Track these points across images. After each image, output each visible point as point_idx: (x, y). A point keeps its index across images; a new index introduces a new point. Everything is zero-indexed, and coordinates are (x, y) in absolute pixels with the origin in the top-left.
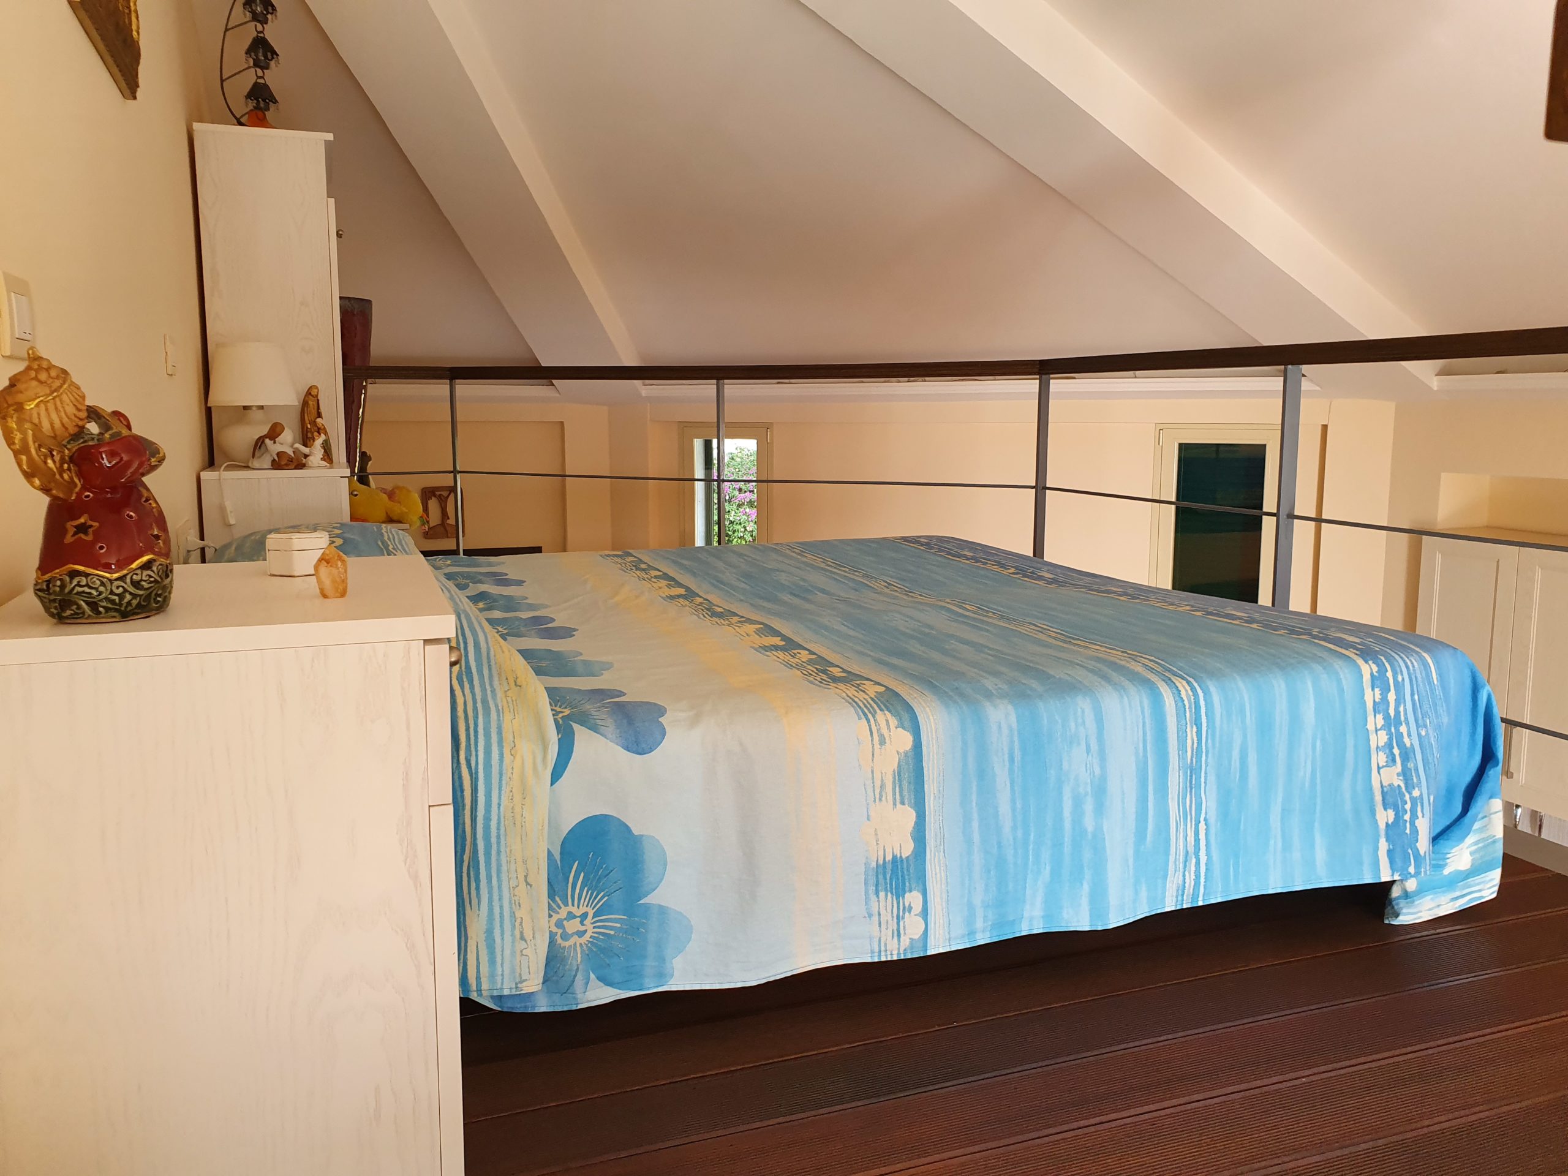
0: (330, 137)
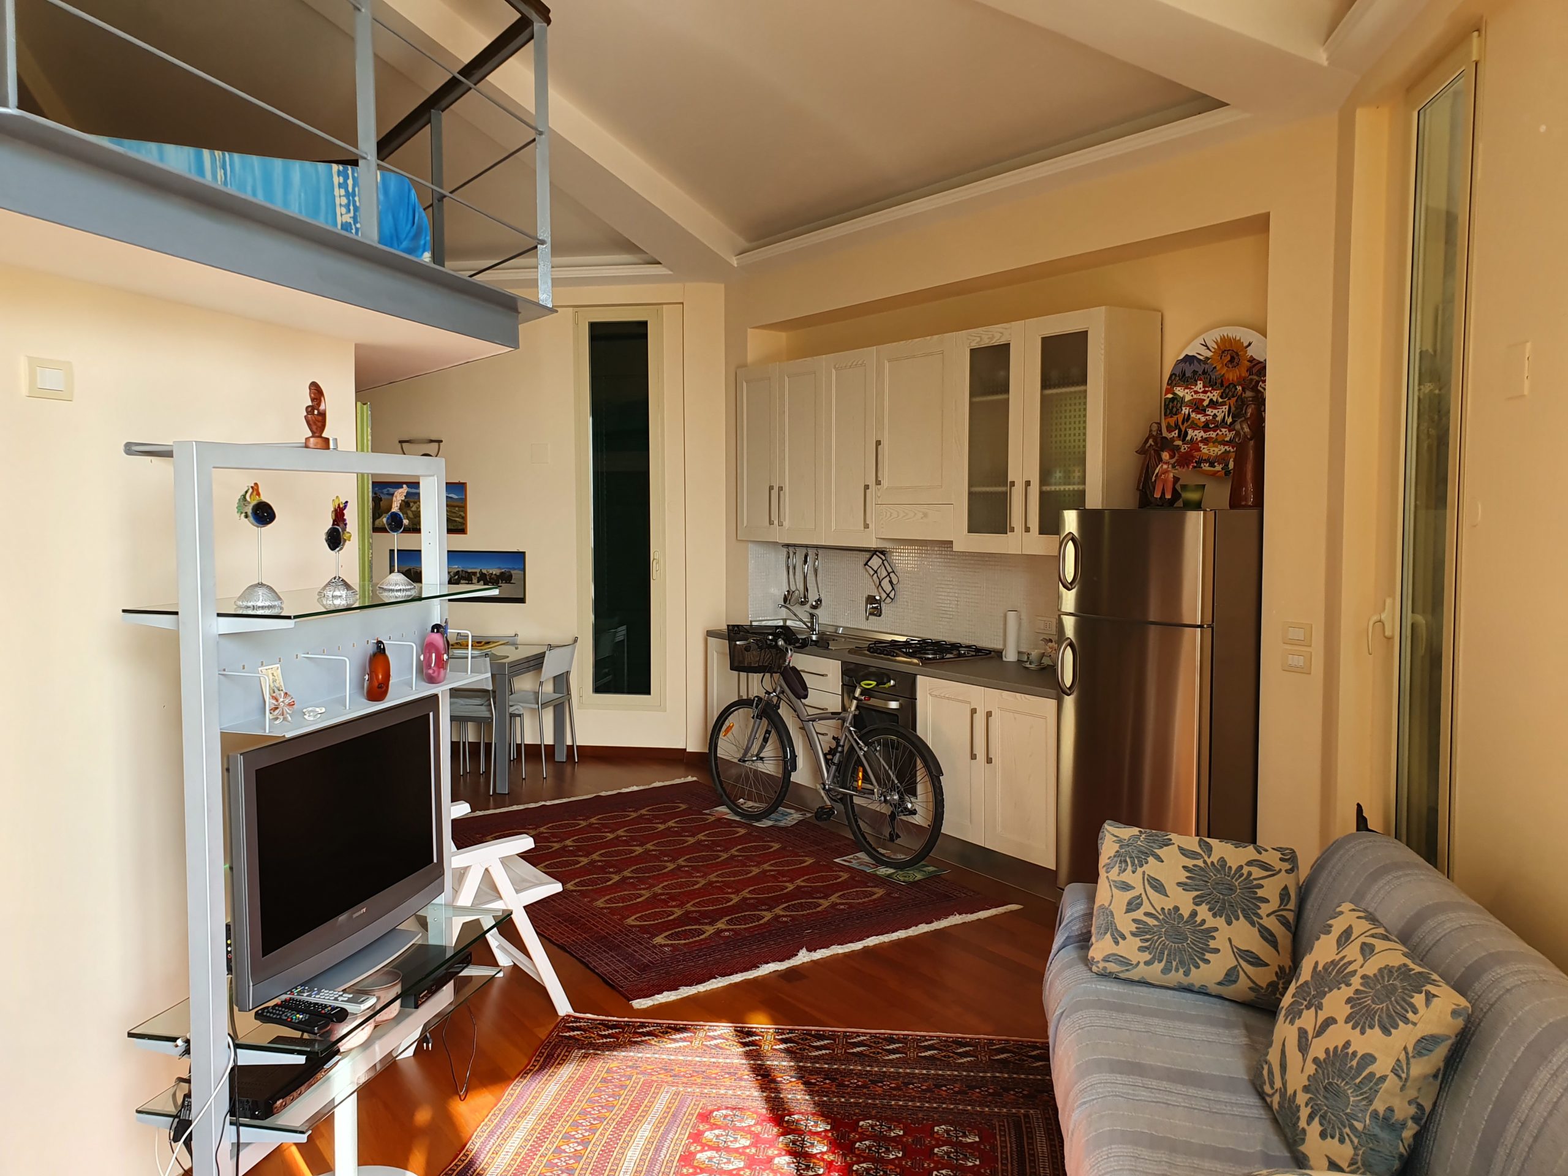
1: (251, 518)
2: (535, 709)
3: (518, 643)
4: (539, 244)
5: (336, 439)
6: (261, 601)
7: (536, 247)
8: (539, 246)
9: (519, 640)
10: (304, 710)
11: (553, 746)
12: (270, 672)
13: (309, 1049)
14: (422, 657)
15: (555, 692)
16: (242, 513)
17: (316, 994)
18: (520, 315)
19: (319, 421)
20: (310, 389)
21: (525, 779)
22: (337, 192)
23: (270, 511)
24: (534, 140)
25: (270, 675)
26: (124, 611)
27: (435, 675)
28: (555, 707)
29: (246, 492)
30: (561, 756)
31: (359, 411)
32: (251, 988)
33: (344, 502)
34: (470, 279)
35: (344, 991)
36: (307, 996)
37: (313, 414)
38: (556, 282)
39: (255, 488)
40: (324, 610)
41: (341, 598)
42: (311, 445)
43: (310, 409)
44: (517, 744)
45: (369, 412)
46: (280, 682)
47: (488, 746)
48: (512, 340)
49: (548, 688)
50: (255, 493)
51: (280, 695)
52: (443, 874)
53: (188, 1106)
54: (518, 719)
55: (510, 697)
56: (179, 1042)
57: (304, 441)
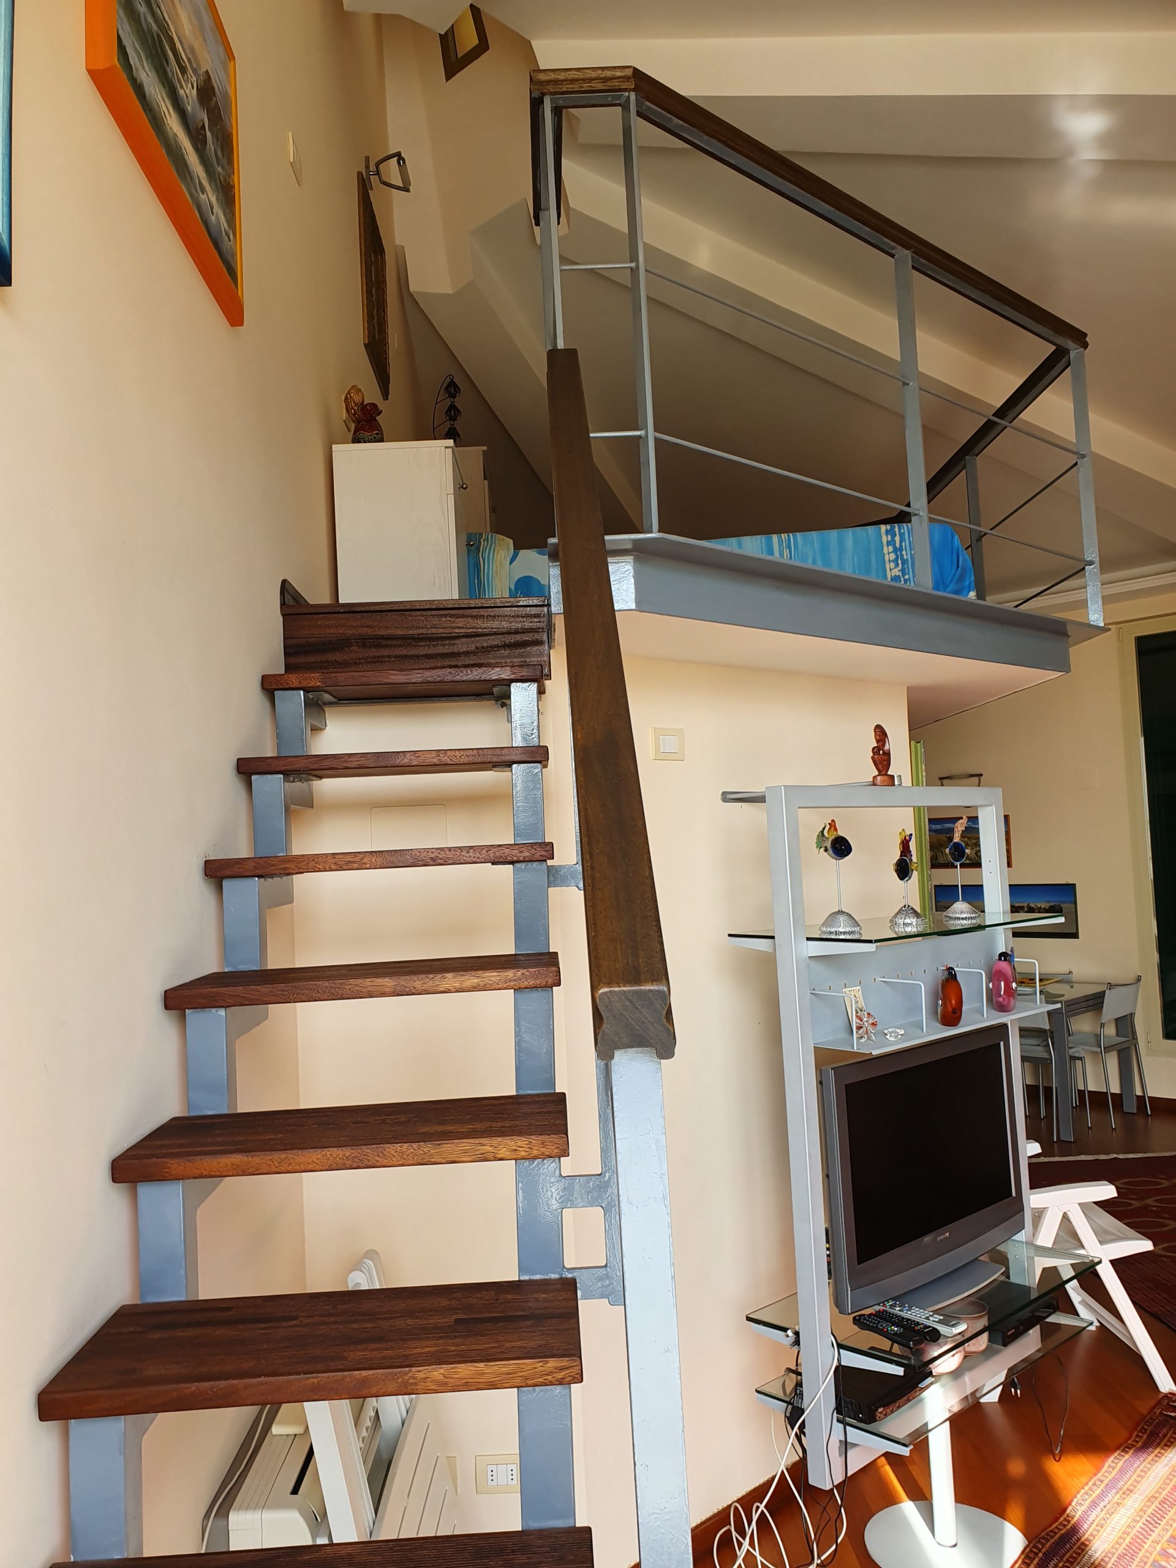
0: (485, 448)
1: (831, 852)
2: (1097, 1052)
3: (1073, 980)
4: (1087, 565)
5: (900, 776)
6: (842, 927)
7: (1084, 569)
8: (1086, 567)
9: (1074, 977)
10: (885, 1031)
11: (1120, 1095)
12: (852, 993)
13: (906, 1362)
14: (991, 985)
15: (1118, 1035)
16: (821, 848)
17: (907, 1310)
18: (1070, 639)
19: (884, 761)
20: (875, 731)
21: (1091, 1128)
22: (885, 550)
23: (846, 844)
24: (1076, 464)
25: (853, 996)
26: (730, 935)
27: (1005, 1003)
28: (1119, 1052)
29: (824, 829)
30: (1130, 1107)
31: (913, 750)
32: (849, 1292)
33: (909, 834)
34: (1015, 609)
35: (936, 1312)
36: (899, 1310)
37: (879, 754)
38: (1106, 600)
39: (833, 825)
40: (895, 936)
41: (912, 925)
42: (879, 783)
43: (876, 750)
44: (1079, 1091)
45: (923, 750)
46: (862, 1004)
47: (1048, 1090)
48: (1062, 664)
49: (1110, 1030)
50: (833, 829)
51: (864, 1014)
52: (1023, 1210)
53: (800, 1394)
54: (1079, 1063)
55: (1070, 1038)
56: (789, 1332)
57: (872, 780)
